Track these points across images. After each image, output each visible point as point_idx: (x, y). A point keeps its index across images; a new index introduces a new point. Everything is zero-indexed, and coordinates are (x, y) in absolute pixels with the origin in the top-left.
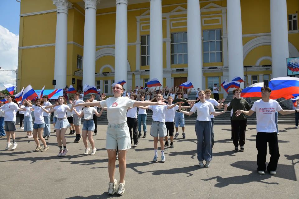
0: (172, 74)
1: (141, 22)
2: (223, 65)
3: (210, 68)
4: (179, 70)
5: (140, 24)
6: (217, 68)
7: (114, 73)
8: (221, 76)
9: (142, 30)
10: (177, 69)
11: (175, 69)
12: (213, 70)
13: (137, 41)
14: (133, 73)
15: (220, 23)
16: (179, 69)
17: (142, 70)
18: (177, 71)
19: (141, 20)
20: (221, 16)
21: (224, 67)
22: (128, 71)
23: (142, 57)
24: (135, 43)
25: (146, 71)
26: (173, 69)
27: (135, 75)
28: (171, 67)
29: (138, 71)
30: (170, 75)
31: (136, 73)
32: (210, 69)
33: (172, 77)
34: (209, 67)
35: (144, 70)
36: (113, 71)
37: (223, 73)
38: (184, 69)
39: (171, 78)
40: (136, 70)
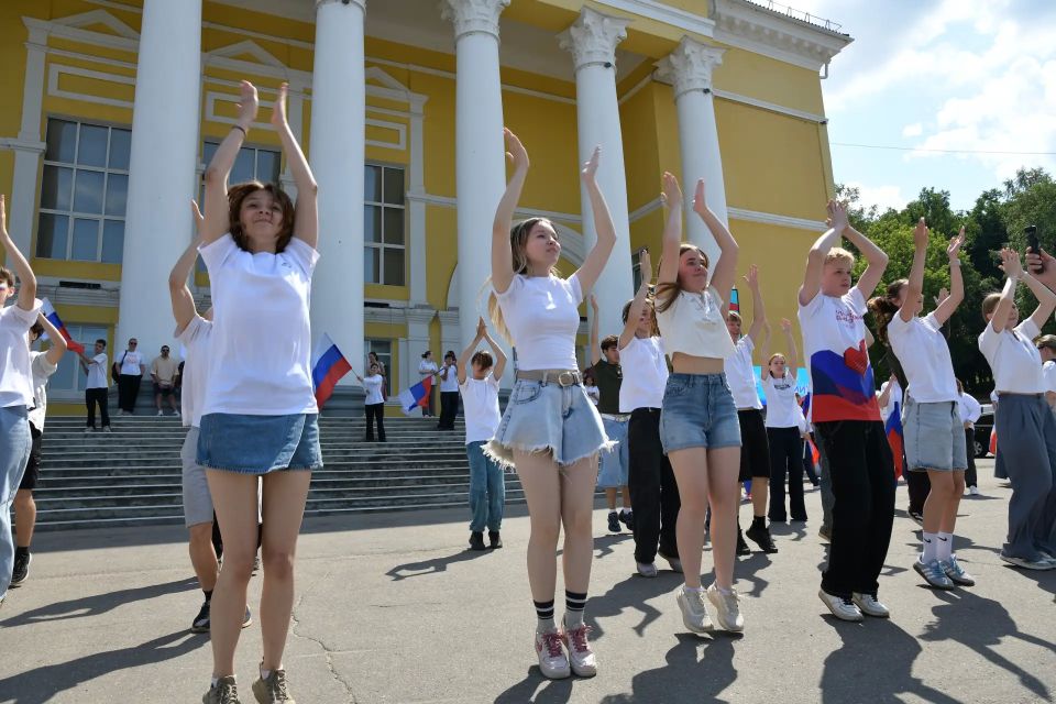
1: (53, 52)
2: (408, 299)
5: (49, 61)
6: (386, 306)
8: (401, 339)
9: (53, 90)
12: (373, 313)
13: (20, 134)
15: (402, 147)
19: (52, 43)
20: (407, 124)
21: (412, 305)
23: (43, 217)
24: (11, 141)
25: (63, 284)
35: (56, 281)
37: (410, 325)
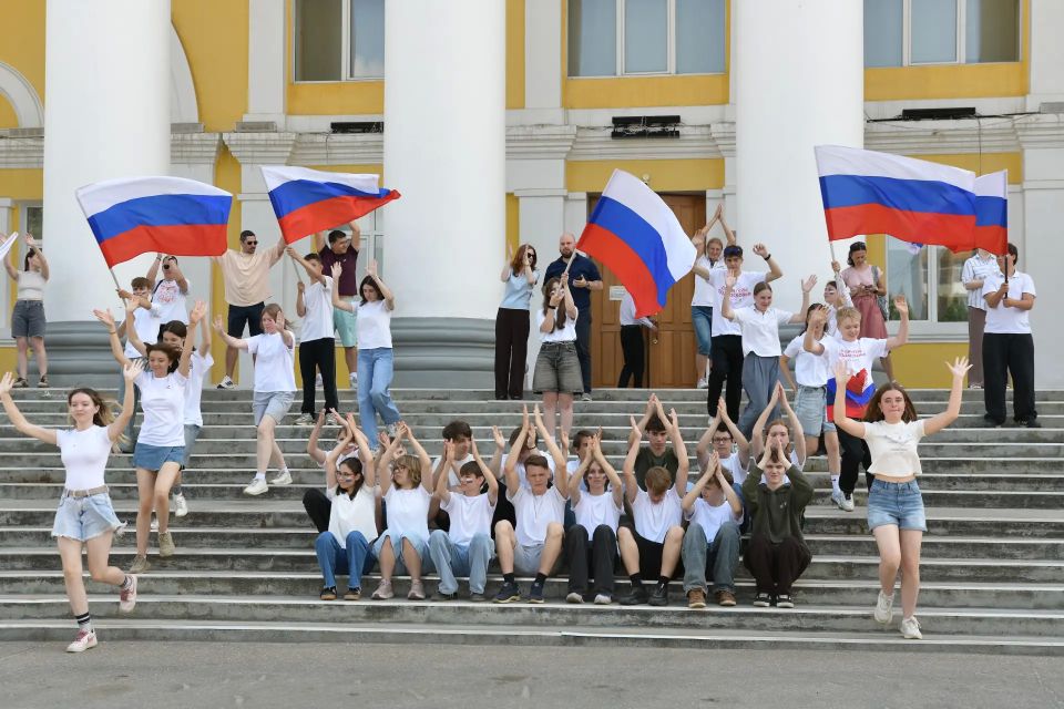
0: (571, 167)
2: (1024, 91)
3: (911, 115)
4: (634, 129)
6: (968, 113)
7: (38, 134)
10: (616, 121)
11: (604, 118)
14: (223, 149)
16: (636, 120)
17: (302, 123)
18: (615, 135)
21: (1032, 104)
22: (176, 128)
25: (339, 128)
26: (581, 117)
27: (236, 165)
28: (567, 105)
29: (266, 127)
30: (553, 173)
31: (253, 144)
32: (911, 124)
33: (570, 184)
34: (897, 108)
35: (324, 123)
36: (28, 122)
38: (676, 120)
39: (566, 198)
40: (247, 118)
